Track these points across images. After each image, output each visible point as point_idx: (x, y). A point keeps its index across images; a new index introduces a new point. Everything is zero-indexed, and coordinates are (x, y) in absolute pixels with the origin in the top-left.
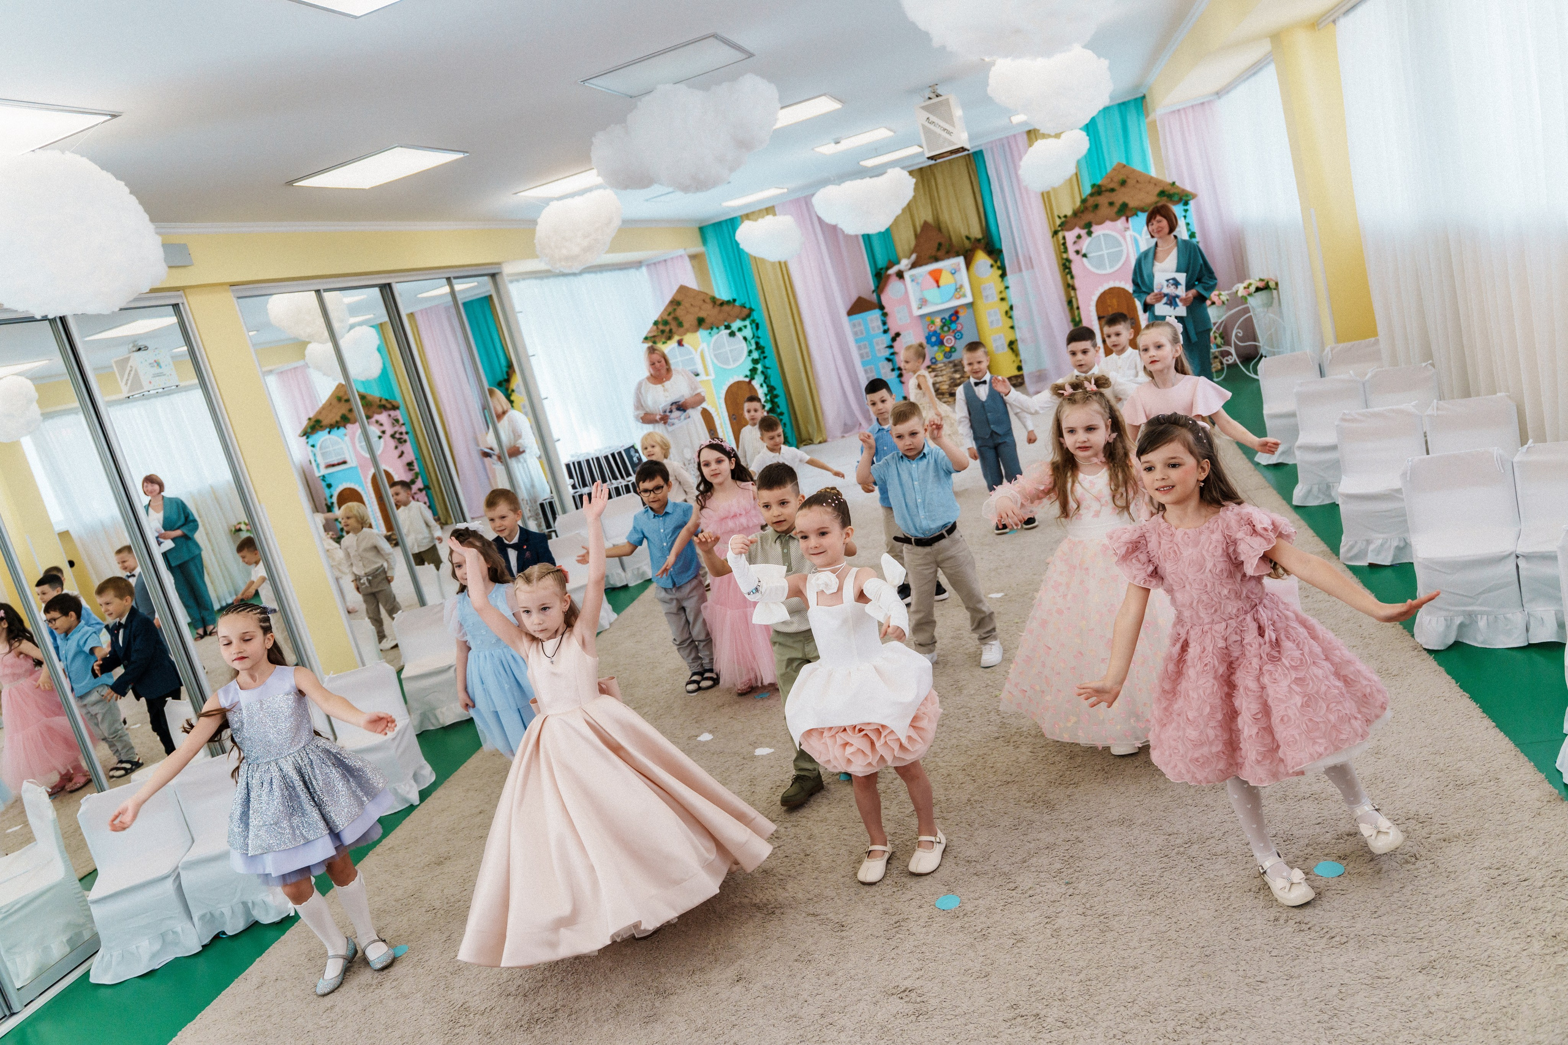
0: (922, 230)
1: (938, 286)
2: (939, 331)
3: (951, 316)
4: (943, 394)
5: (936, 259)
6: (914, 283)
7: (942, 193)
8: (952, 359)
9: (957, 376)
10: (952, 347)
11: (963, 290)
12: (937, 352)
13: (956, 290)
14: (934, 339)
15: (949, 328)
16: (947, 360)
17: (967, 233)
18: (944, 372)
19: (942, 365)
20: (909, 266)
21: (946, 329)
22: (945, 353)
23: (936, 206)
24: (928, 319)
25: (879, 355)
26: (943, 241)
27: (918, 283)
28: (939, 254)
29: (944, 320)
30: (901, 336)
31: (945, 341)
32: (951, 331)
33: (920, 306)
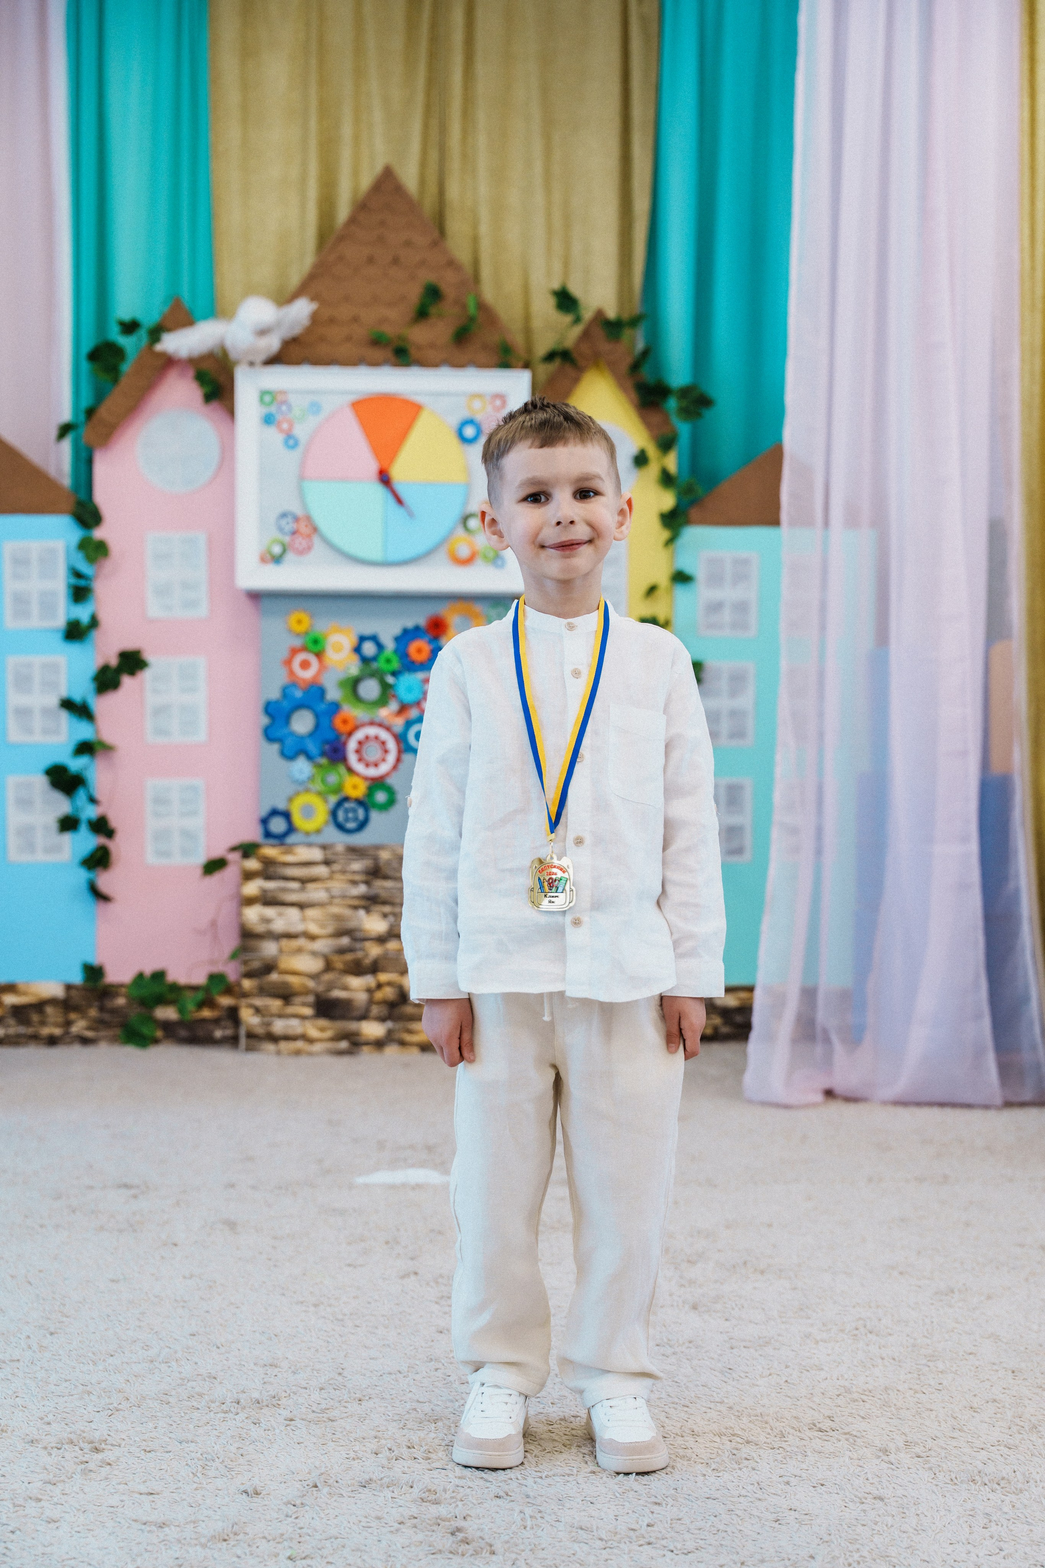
0: (362, 207)
1: (385, 481)
2: (333, 694)
3: (406, 636)
4: (286, 995)
5: (401, 357)
6: (274, 436)
8: (360, 839)
9: (374, 924)
10: (377, 783)
12: (303, 787)
13: (465, 519)
14: (303, 723)
15: (387, 691)
16: (340, 841)
18: (316, 893)
19: (316, 854)
20: (271, 348)
21: (370, 689)
22: (341, 803)
23: (443, 129)
24: (297, 619)
25: (15, 735)
26: (448, 282)
27: (291, 442)
28: (420, 335)
29: (369, 649)
30: (146, 675)
31: (352, 745)
32: (394, 706)
33: (277, 550)
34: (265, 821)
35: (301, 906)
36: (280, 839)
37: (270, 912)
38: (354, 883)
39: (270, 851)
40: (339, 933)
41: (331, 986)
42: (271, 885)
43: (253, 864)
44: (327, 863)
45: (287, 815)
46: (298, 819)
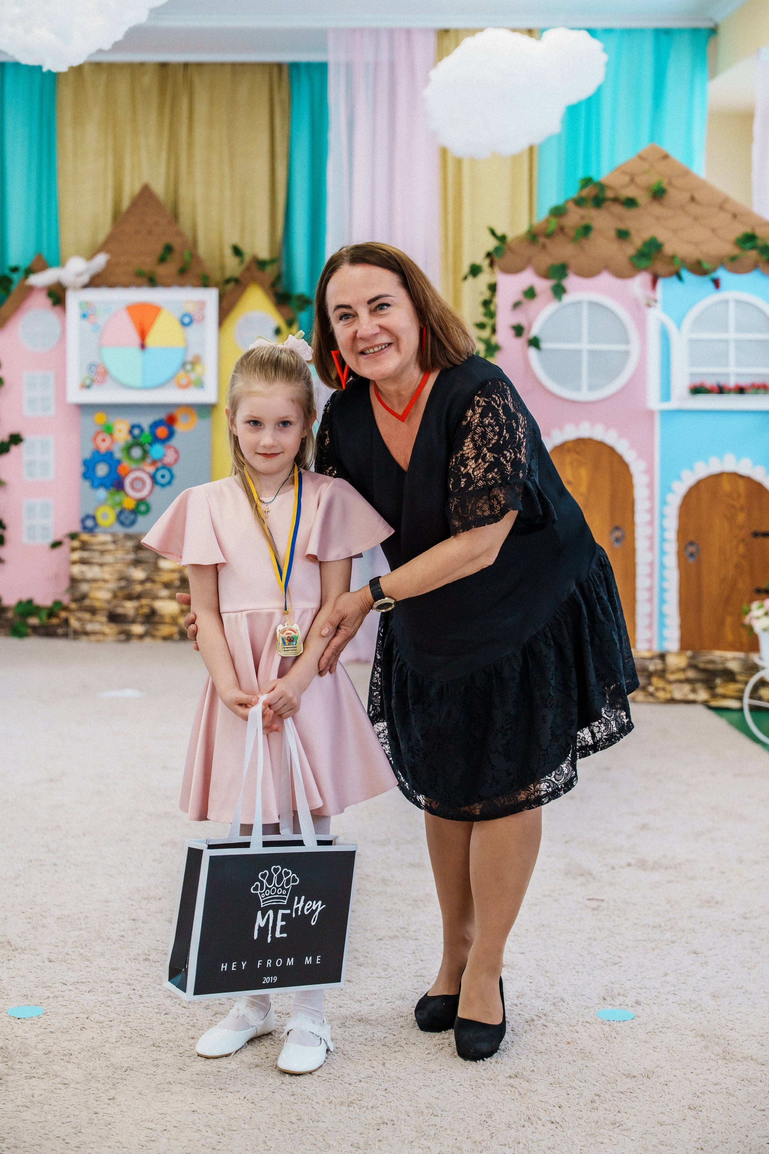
0: (133, 204)
1: (143, 346)
2: (118, 454)
3: (155, 425)
4: (93, 611)
5: (152, 282)
6: (86, 325)
7: (200, 132)
8: (132, 530)
9: (139, 574)
10: (141, 501)
11: (198, 369)
12: (103, 503)
13: (183, 364)
14: (102, 470)
15: (145, 453)
16: (121, 531)
17: (235, 240)
18: (108, 558)
19: (109, 538)
20: (85, 279)
21: (137, 452)
22: (121, 512)
24: (100, 418)
26: (176, 243)
27: (94, 326)
28: (161, 270)
29: (136, 432)
30: (23, 446)
31: (127, 482)
32: (149, 461)
33: (88, 382)
34: (83, 521)
35: (101, 565)
36: (90, 531)
37: (85, 568)
38: (128, 552)
39: (85, 537)
40: (121, 579)
41: (116, 607)
42: (85, 554)
43: (76, 544)
44: (114, 542)
45: (94, 518)
46: (100, 520)
